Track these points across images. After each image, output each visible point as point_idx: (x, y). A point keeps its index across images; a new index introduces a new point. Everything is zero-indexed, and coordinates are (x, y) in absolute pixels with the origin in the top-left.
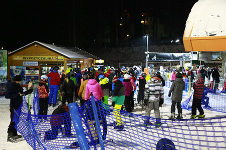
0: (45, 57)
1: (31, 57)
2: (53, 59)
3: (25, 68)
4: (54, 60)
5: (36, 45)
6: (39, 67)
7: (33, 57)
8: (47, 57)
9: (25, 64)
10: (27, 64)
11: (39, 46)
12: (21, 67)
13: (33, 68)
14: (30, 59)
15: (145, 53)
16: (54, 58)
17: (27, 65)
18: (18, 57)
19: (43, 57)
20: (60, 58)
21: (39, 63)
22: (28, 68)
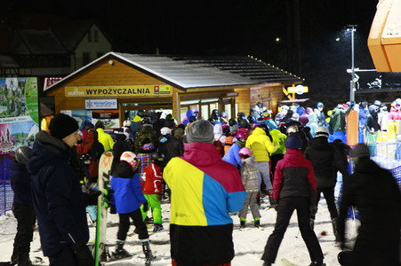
0: (131, 88)
1: (103, 88)
2: (148, 91)
3: (90, 114)
4: (152, 94)
5: (111, 62)
6: (119, 112)
7: (107, 88)
8: (136, 88)
9: (90, 104)
10: (95, 104)
11: (118, 63)
12: (82, 113)
13: (107, 115)
14: (102, 94)
15: (349, 71)
16: (150, 90)
17: (94, 107)
18: (76, 89)
19: (128, 87)
20: (163, 88)
21: (120, 101)
22: (96, 115)
